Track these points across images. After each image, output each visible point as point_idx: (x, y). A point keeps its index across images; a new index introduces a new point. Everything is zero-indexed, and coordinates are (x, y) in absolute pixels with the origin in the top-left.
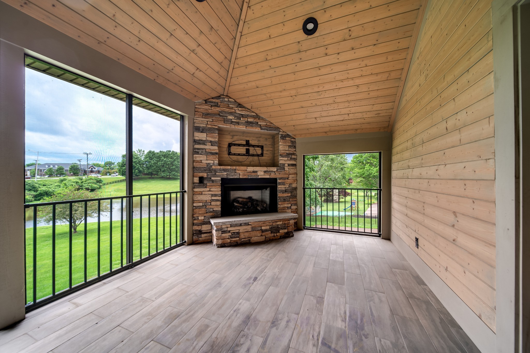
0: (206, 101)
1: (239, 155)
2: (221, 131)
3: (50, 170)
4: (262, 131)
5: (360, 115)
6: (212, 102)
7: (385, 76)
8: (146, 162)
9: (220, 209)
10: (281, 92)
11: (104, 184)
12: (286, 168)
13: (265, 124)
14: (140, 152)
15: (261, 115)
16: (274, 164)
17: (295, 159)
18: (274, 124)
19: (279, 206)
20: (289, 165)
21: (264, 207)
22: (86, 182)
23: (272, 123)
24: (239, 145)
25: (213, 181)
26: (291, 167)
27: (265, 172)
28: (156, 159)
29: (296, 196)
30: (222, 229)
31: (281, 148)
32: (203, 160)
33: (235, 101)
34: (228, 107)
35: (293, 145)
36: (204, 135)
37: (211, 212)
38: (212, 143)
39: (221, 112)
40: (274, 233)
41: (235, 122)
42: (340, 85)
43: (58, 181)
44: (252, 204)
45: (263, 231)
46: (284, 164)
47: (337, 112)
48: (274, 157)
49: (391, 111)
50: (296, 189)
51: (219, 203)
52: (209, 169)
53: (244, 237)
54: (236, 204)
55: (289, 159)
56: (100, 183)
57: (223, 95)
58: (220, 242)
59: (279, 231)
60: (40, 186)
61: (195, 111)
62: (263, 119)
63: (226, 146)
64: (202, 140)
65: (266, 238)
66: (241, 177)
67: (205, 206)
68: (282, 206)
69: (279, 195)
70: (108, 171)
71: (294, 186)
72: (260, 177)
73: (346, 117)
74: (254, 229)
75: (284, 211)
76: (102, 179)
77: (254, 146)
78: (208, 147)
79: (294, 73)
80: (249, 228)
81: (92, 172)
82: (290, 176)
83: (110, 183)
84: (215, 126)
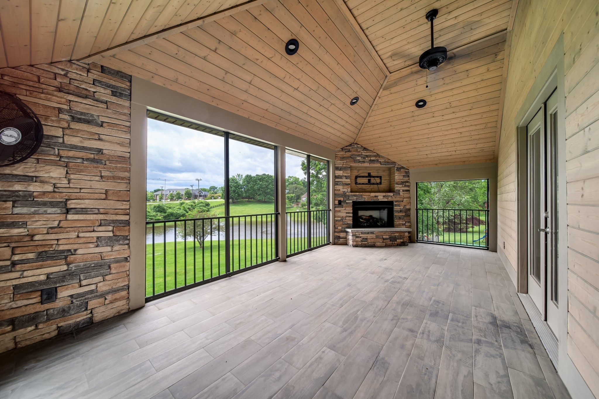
0: (342, 149)
1: (363, 184)
2: (351, 168)
3: (171, 195)
4: (382, 165)
5: (466, 151)
6: (346, 149)
7: (483, 126)
8: (244, 186)
9: (352, 223)
10: (398, 139)
11: (211, 208)
12: (401, 193)
13: (384, 160)
14: (238, 176)
15: (381, 154)
16: (390, 190)
17: (409, 186)
18: (391, 160)
19: (395, 223)
20: (403, 191)
21: (382, 223)
22: (198, 205)
23: (389, 159)
24: (363, 177)
25: (347, 203)
26: (405, 192)
27: (384, 196)
28: (253, 183)
29: (410, 216)
30: (356, 235)
31: (396, 177)
32: (341, 189)
33: (362, 146)
34: (357, 151)
35: (407, 174)
36: (341, 172)
37: (346, 224)
38: (346, 177)
39: (352, 155)
40: (392, 241)
41: (362, 161)
42: (446, 133)
43: (178, 204)
44: (373, 221)
45: (384, 239)
46: (399, 191)
47: (445, 150)
48: (390, 184)
49: (493, 147)
50: (409, 210)
51: (351, 218)
52: (344, 195)
53: (370, 242)
54: (361, 220)
55: (403, 186)
56: (208, 206)
57: (353, 143)
58: (355, 243)
59: (396, 240)
60: (168, 209)
61: (336, 157)
62: (382, 157)
63: (354, 178)
64: (340, 176)
65: (386, 244)
66: (366, 200)
67: (342, 220)
68: (397, 223)
69: (395, 214)
70: (212, 195)
71: (408, 207)
72: (380, 200)
73: (454, 153)
74: (377, 237)
75: (399, 226)
76: (210, 203)
77: (374, 177)
78: (344, 180)
79: (409, 128)
80: (374, 236)
81: (200, 196)
82: (404, 199)
83: (216, 206)
84: (348, 165)
